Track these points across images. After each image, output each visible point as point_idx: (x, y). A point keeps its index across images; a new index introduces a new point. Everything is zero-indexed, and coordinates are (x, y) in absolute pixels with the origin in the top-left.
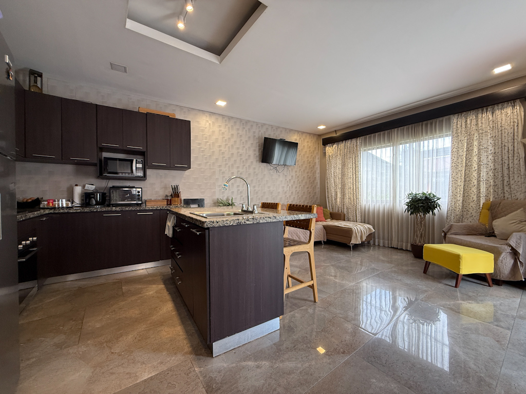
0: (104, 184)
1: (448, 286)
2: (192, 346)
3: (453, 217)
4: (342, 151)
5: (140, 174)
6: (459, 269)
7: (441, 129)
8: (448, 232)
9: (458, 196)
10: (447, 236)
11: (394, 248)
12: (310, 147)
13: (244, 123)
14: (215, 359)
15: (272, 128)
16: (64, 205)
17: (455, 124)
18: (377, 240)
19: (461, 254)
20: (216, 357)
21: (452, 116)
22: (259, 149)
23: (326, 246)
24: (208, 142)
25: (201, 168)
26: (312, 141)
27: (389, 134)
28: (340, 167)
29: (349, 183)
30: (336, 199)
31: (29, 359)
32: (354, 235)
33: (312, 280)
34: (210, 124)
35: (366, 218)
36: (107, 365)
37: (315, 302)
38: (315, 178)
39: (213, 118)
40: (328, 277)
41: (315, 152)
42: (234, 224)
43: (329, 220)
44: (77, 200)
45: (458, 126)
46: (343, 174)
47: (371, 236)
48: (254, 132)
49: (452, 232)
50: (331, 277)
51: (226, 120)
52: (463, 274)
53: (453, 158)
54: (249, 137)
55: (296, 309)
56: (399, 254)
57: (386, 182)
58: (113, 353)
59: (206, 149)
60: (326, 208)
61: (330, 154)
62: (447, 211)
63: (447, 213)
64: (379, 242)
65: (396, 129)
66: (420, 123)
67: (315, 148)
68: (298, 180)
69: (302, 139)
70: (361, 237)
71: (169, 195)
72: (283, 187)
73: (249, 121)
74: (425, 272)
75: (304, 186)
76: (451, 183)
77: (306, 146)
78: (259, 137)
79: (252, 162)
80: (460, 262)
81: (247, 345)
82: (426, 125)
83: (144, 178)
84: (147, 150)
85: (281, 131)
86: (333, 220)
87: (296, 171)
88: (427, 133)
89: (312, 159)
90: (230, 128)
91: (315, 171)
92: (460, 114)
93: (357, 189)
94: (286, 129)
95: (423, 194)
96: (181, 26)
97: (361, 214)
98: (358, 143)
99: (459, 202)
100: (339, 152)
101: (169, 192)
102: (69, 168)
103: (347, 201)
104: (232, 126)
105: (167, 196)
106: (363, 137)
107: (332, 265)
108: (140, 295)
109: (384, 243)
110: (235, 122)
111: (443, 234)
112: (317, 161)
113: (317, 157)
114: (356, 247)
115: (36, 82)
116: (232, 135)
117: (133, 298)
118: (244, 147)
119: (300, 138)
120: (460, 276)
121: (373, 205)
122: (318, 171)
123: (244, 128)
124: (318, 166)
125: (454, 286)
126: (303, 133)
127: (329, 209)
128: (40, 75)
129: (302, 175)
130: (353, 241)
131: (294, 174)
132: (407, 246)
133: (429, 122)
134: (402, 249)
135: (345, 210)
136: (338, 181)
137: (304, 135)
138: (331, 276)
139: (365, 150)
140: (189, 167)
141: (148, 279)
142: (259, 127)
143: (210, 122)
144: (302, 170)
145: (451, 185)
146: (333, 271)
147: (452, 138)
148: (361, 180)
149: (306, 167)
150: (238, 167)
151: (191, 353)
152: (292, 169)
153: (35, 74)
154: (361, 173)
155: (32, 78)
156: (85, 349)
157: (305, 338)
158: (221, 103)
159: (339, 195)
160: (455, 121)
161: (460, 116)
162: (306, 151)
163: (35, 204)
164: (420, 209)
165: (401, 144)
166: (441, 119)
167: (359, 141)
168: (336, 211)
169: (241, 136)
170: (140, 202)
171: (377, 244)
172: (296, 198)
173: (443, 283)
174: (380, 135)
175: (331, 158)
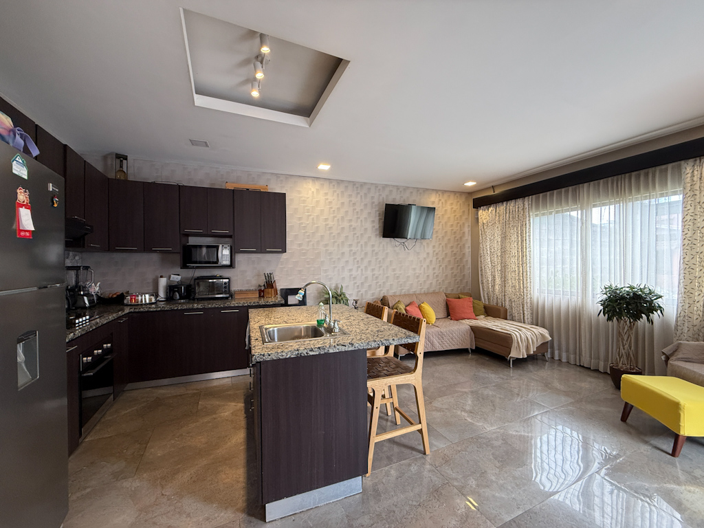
0: (189, 274)
1: (658, 451)
2: (248, 500)
3: (687, 329)
4: (501, 218)
5: (227, 262)
6: (679, 426)
7: (664, 183)
8: (672, 354)
9: (696, 294)
10: (670, 362)
11: (583, 367)
12: (455, 211)
13: (357, 186)
14: (268, 526)
15: (398, 189)
16: (148, 302)
17: (689, 175)
18: (556, 353)
19: (682, 402)
20: (270, 522)
21: (683, 162)
22: (380, 219)
23: (474, 357)
24: (310, 215)
25: (303, 250)
26: (458, 202)
27: (574, 192)
28: (499, 240)
29: (512, 263)
30: (493, 285)
31: (85, 488)
32: (515, 345)
33: (420, 423)
34: (313, 192)
35: (538, 319)
36: (153, 511)
37: (425, 454)
38: (464, 254)
39: (317, 185)
40: (459, 413)
41: (464, 218)
42: (292, 356)
43: (482, 317)
44: (162, 294)
45: (695, 179)
46: (504, 251)
47: (544, 346)
48: (373, 197)
49: (678, 357)
50: (463, 413)
51: (334, 185)
52: (686, 435)
53: (686, 231)
54: (366, 205)
55: (394, 463)
56: (589, 379)
57: (571, 264)
58: (163, 495)
59: (308, 224)
60: (480, 300)
61: (485, 221)
62: (677, 318)
63: (677, 321)
64: (560, 356)
65: (586, 185)
66: (627, 175)
67: (464, 212)
68: (437, 259)
69: (443, 200)
70: (528, 348)
71: (263, 284)
72: (414, 269)
73: (365, 183)
74: (624, 418)
75: (446, 266)
76: (682, 272)
77: (449, 211)
78: (379, 203)
79: (369, 238)
80: (680, 415)
81: (312, 511)
82: (638, 177)
83: (231, 266)
84: (234, 233)
85: (411, 193)
86: (489, 318)
87: (434, 247)
88: (638, 190)
89: (458, 228)
90: (340, 195)
91: (464, 245)
92: (698, 158)
93: (525, 274)
94: (418, 189)
95: (632, 288)
96: (255, 94)
97: (532, 310)
98: (526, 206)
99: (698, 305)
100: (497, 218)
101: (262, 281)
102: (155, 257)
103: (509, 290)
104: (342, 192)
105: (260, 286)
106: (534, 196)
107: (472, 392)
108: (214, 416)
109: (568, 358)
110: (346, 187)
111: (663, 358)
112: (467, 230)
113: (466, 225)
114: (519, 362)
115: (121, 167)
116: (343, 203)
117: (206, 419)
118: (358, 218)
119: (440, 200)
120: (680, 437)
121: (550, 298)
122: (469, 244)
123: (358, 193)
124: (468, 237)
125: (671, 452)
126: (444, 192)
127: (484, 300)
128: (126, 158)
129: (443, 251)
130: (514, 354)
131: (430, 250)
132: (605, 367)
133: (642, 172)
134: (597, 371)
135: (507, 303)
136: (497, 260)
137: (446, 195)
138: (465, 411)
139: (537, 215)
140: (284, 251)
141: (229, 393)
142: (380, 189)
143: (313, 190)
144: (443, 244)
145: (682, 275)
146: (470, 402)
147: (684, 198)
148: (532, 260)
149: (449, 239)
150: (350, 245)
151: (243, 511)
152: (427, 243)
153: (122, 158)
154: (532, 249)
155: (118, 161)
156: (139, 485)
157: (392, 513)
158: (324, 167)
159: (498, 281)
160: (689, 170)
161: (698, 161)
162: (449, 218)
163: (119, 300)
164: (624, 313)
165: (595, 206)
166: (664, 167)
167: (527, 201)
168: (493, 303)
169: (354, 204)
170: (228, 295)
171: (557, 358)
172: (434, 283)
173: (651, 445)
174: (561, 192)
175: (485, 227)
